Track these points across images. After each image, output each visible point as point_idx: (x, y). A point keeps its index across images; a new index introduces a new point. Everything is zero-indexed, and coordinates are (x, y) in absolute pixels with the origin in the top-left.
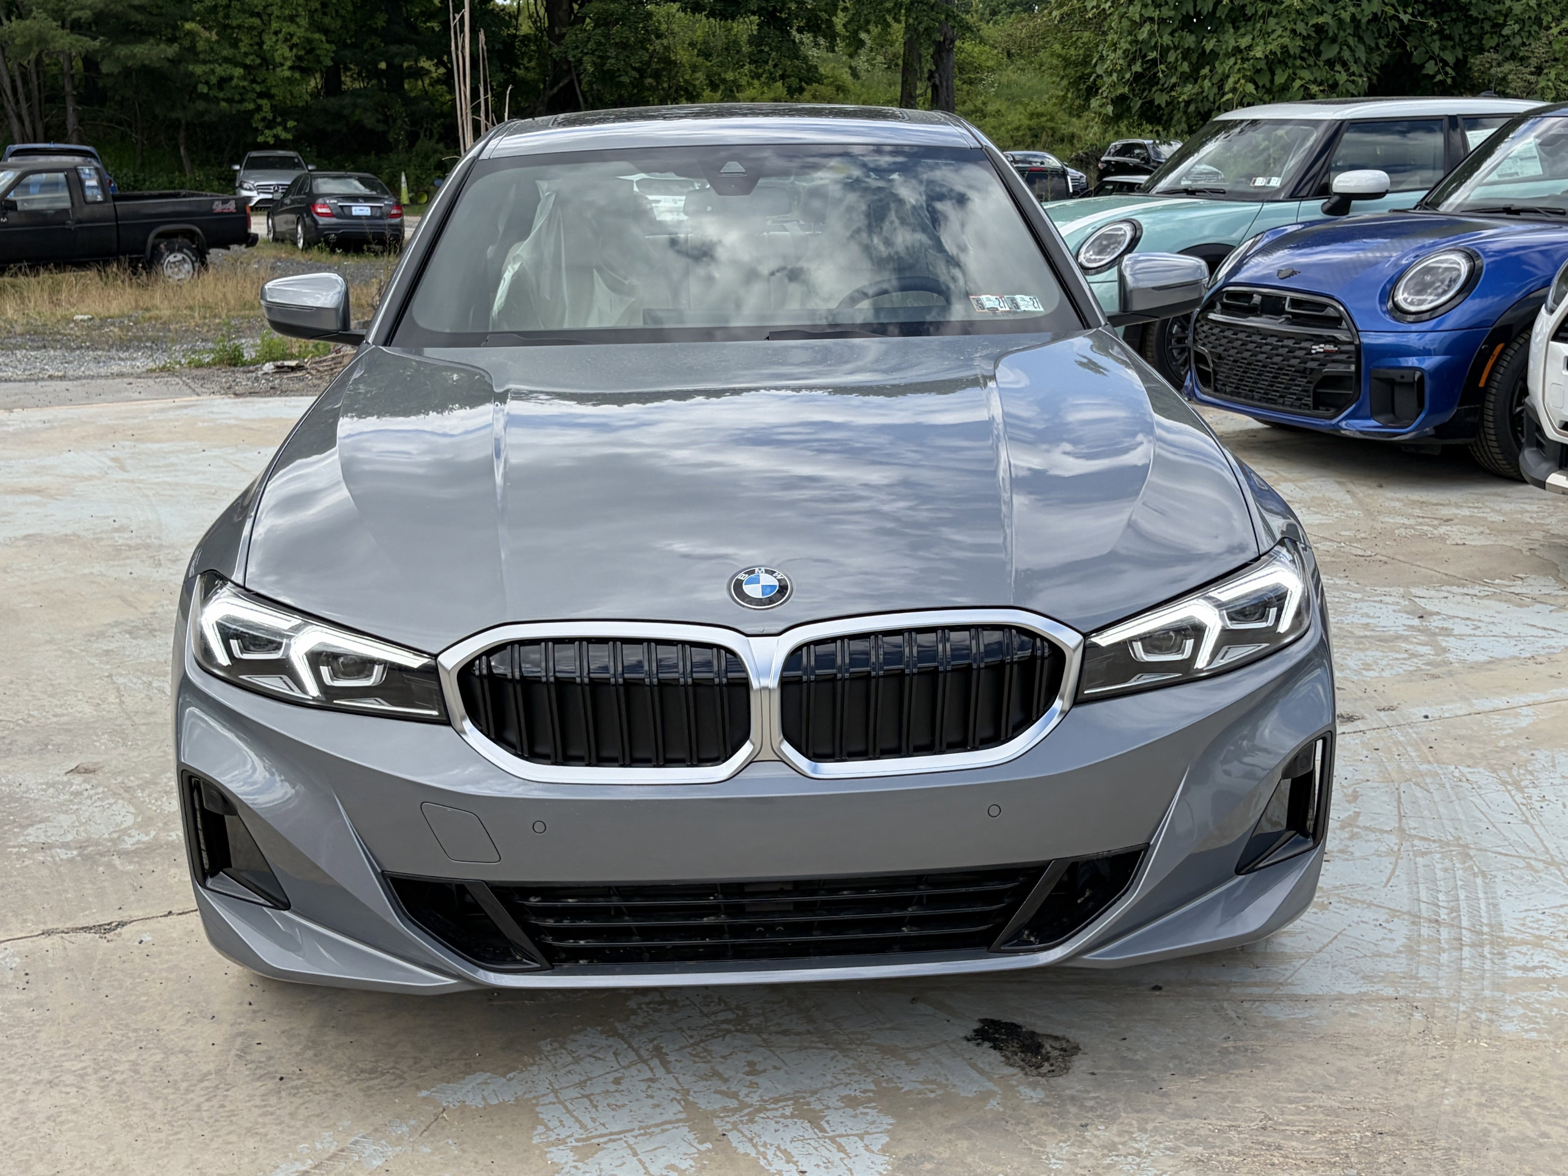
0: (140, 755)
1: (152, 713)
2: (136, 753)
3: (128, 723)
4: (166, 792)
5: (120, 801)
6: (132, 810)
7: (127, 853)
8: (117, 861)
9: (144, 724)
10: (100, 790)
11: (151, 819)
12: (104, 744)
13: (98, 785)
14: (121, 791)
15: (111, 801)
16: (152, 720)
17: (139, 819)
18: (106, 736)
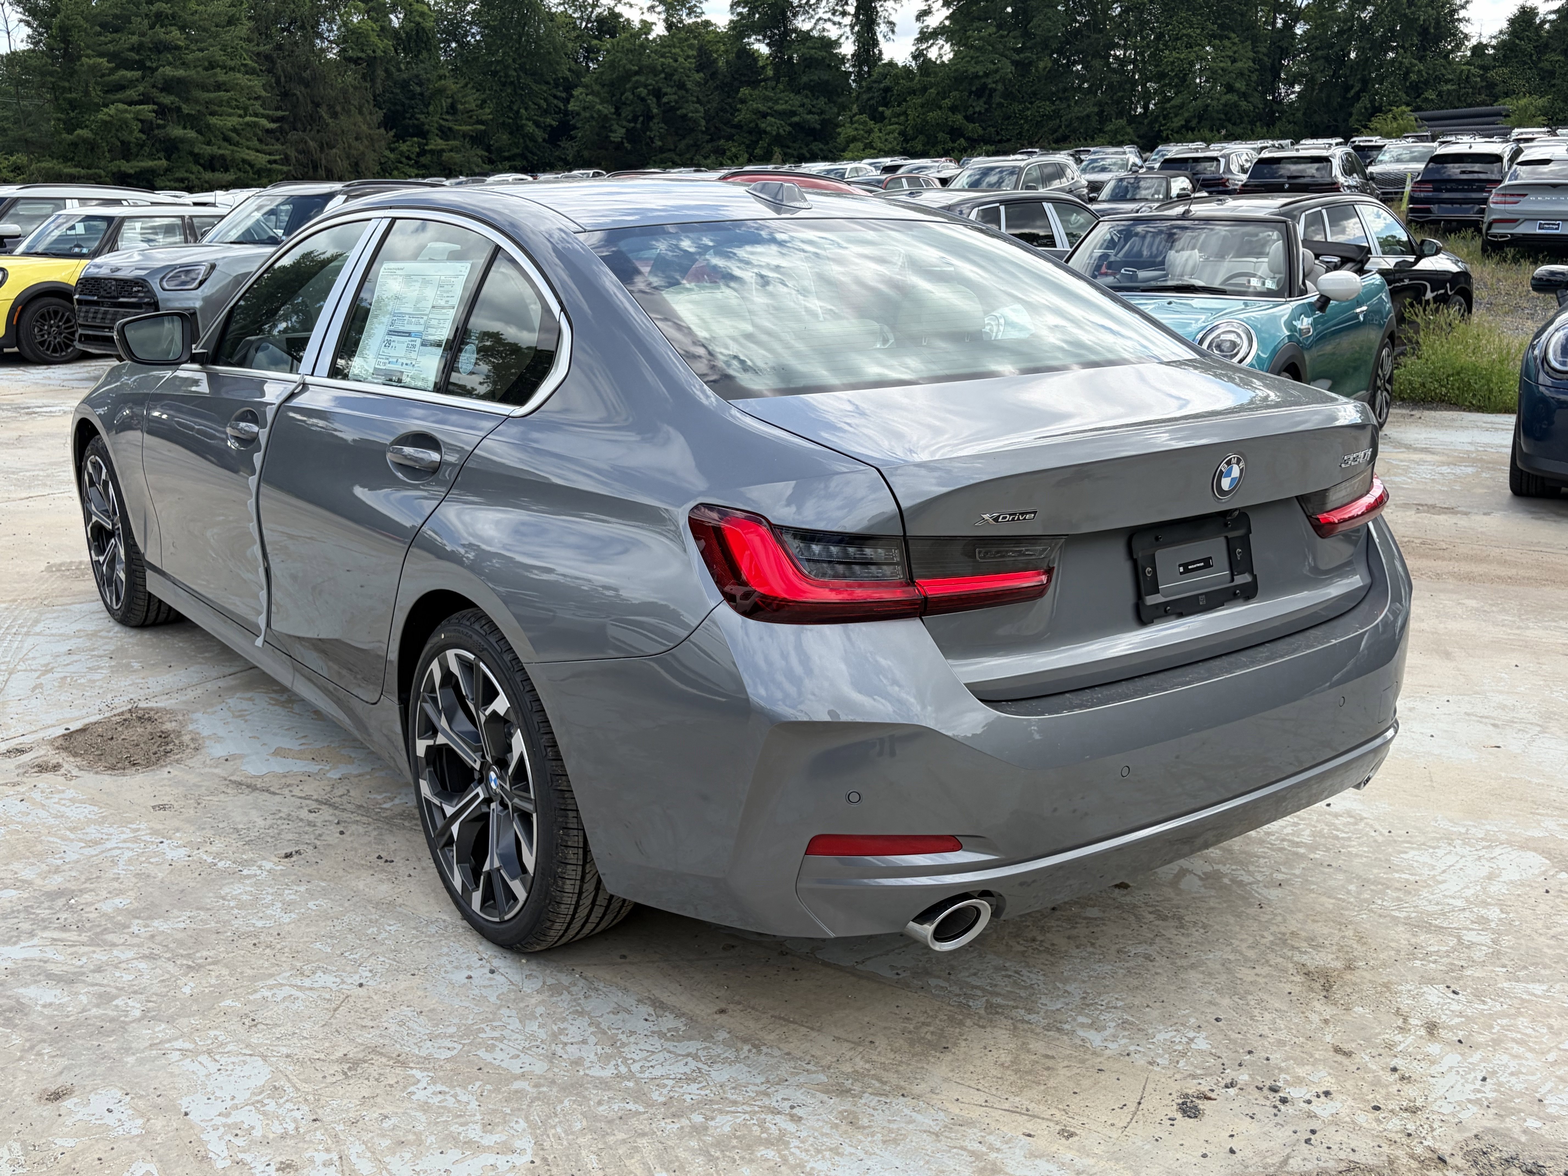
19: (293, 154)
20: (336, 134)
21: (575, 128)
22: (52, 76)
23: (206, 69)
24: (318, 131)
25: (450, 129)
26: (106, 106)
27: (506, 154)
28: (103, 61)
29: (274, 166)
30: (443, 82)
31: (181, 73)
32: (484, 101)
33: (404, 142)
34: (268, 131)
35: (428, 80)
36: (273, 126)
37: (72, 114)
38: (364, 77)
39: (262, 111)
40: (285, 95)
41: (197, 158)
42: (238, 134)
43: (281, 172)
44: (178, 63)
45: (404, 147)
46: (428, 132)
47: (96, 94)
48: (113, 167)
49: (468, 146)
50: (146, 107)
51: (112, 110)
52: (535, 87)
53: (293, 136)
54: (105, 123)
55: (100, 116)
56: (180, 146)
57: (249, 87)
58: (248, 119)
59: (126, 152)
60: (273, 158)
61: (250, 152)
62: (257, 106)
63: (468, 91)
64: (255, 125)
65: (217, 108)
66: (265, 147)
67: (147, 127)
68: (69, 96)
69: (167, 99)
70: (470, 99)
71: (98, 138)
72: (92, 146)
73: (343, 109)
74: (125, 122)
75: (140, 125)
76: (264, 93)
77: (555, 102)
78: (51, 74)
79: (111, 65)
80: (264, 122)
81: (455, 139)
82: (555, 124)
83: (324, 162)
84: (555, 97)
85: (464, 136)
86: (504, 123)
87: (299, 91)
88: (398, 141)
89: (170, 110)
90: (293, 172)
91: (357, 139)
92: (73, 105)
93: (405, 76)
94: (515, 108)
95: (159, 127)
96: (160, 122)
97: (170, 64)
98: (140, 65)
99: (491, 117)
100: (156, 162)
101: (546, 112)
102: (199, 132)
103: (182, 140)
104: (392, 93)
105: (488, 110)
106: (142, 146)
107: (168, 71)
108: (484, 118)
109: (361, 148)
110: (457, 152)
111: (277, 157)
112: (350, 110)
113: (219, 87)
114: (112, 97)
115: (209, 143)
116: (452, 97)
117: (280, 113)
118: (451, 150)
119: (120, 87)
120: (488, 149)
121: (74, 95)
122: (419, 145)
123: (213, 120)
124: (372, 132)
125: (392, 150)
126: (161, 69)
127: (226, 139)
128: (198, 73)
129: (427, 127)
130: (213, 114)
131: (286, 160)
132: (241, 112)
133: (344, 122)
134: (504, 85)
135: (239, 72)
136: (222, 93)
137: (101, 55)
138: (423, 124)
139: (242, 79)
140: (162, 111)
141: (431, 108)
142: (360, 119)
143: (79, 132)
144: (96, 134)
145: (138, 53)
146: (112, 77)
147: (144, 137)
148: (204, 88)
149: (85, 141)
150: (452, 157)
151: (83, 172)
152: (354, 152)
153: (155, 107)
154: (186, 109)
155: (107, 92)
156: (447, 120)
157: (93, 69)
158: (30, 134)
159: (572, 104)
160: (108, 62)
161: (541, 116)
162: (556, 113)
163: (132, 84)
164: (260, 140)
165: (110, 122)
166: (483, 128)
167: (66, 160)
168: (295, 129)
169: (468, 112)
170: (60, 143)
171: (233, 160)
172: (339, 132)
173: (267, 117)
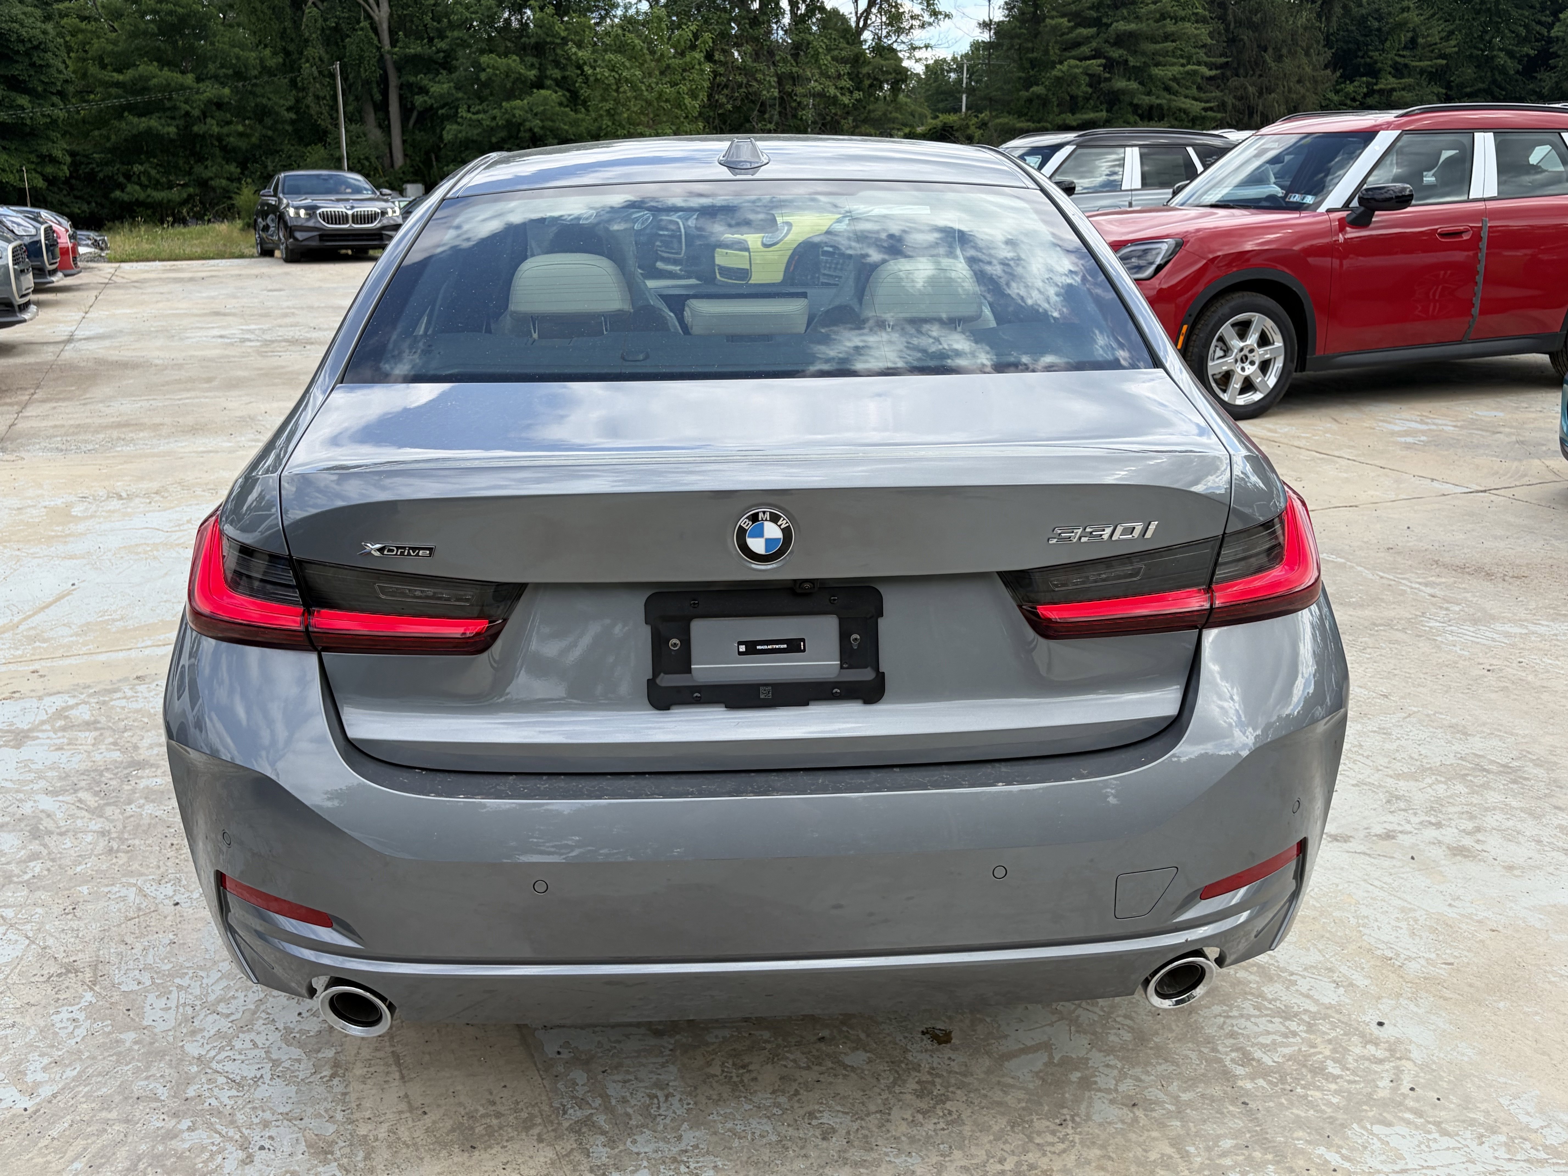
19: (1230, 100)
20: (1277, 78)
21: (1556, 55)
22: (1019, 38)
23: (1157, 21)
24: (1260, 76)
25: (1406, 66)
26: (1061, 63)
27: (1468, 90)
28: (1064, 21)
29: (1210, 113)
30: (1405, 15)
31: (1132, 26)
32: (1451, 33)
33: (1352, 82)
34: (1211, 79)
35: (1390, 14)
36: (1213, 73)
37: (1032, 73)
38: (1319, 16)
39: (1205, 59)
40: (1232, 41)
41: (1135, 108)
42: (1178, 84)
43: (1214, 119)
44: (1132, 17)
45: (1350, 88)
46: (1380, 70)
47: (1054, 52)
48: (1059, 120)
49: (1424, 84)
50: (1094, 61)
51: (1064, 67)
52: (1515, 13)
53: (1234, 82)
54: (1058, 79)
55: (1055, 73)
56: (1122, 97)
57: (1196, 36)
58: (1189, 67)
59: (1074, 105)
60: (1208, 105)
61: (1187, 100)
62: (1202, 55)
63: (1434, 22)
64: (1195, 72)
65: (1161, 59)
66: (1202, 95)
67: (1095, 81)
68: (1030, 55)
69: (1116, 53)
70: (1435, 31)
71: (1050, 93)
72: (1044, 102)
73: (1289, 52)
74: (1075, 77)
75: (1087, 79)
76: (1209, 41)
77: (1538, 28)
78: (1019, 36)
79: (1072, 24)
80: (1204, 70)
81: (1410, 76)
82: (1532, 53)
83: (1260, 108)
84: (1539, 23)
85: (1422, 72)
86: (1471, 56)
87: (1246, 36)
88: (1345, 82)
89: (1118, 63)
90: (1228, 119)
91: (1299, 81)
92: (1033, 63)
93: (1364, 11)
94: (1487, 38)
95: (1108, 80)
96: (1107, 75)
97: (1124, 18)
98: (1097, 23)
99: (1456, 49)
100: (1097, 114)
101: (1525, 40)
102: (1141, 83)
103: (1123, 92)
104: (1347, 30)
105: (1453, 43)
106: (1087, 99)
107: (1121, 26)
108: (1448, 51)
109: (1302, 91)
110: (1409, 91)
111: (1212, 105)
112: (1296, 52)
113: (1167, 37)
114: (1067, 54)
115: (1149, 94)
116: (1414, 30)
117: (1223, 60)
118: (1403, 89)
119: (1077, 44)
120: (1448, 87)
121: (1035, 55)
122: (1368, 84)
123: (1156, 71)
124: (1315, 74)
125: (1337, 92)
126: (1115, 24)
127: (1167, 89)
128: (1148, 25)
129: (1379, 65)
130: (1157, 65)
131: (1222, 107)
132: (1184, 61)
133: (1288, 64)
134: (1478, 12)
135: (1189, 21)
136: (1169, 44)
137: (1063, 16)
138: (1376, 62)
139: (1189, 28)
140: (1110, 65)
141: (1388, 44)
142: (1305, 60)
143: (1035, 89)
144: (1049, 90)
145: (1098, 10)
146: (1071, 35)
147: (1090, 90)
148: (1153, 40)
149: (1039, 97)
150: (1403, 97)
151: (1031, 125)
152: (1294, 96)
153: (1104, 61)
154: (1132, 61)
155: (1065, 50)
156: (1404, 56)
157: (1054, 28)
158: (994, 93)
159: (1556, 29)
160: (1069, 21)
161: (1517, 46)
162: (1537, 40)
163: (1087, 40)
164: (1199, 88)
165: (1062, 78)
166: (1444, 62)
167: (1020, 115)
168: (1237, 75)
169: (1431, 45)
170: (1018, 100)
171: (1169, 109)
172: (1281, 75)
173: (1206, 64)
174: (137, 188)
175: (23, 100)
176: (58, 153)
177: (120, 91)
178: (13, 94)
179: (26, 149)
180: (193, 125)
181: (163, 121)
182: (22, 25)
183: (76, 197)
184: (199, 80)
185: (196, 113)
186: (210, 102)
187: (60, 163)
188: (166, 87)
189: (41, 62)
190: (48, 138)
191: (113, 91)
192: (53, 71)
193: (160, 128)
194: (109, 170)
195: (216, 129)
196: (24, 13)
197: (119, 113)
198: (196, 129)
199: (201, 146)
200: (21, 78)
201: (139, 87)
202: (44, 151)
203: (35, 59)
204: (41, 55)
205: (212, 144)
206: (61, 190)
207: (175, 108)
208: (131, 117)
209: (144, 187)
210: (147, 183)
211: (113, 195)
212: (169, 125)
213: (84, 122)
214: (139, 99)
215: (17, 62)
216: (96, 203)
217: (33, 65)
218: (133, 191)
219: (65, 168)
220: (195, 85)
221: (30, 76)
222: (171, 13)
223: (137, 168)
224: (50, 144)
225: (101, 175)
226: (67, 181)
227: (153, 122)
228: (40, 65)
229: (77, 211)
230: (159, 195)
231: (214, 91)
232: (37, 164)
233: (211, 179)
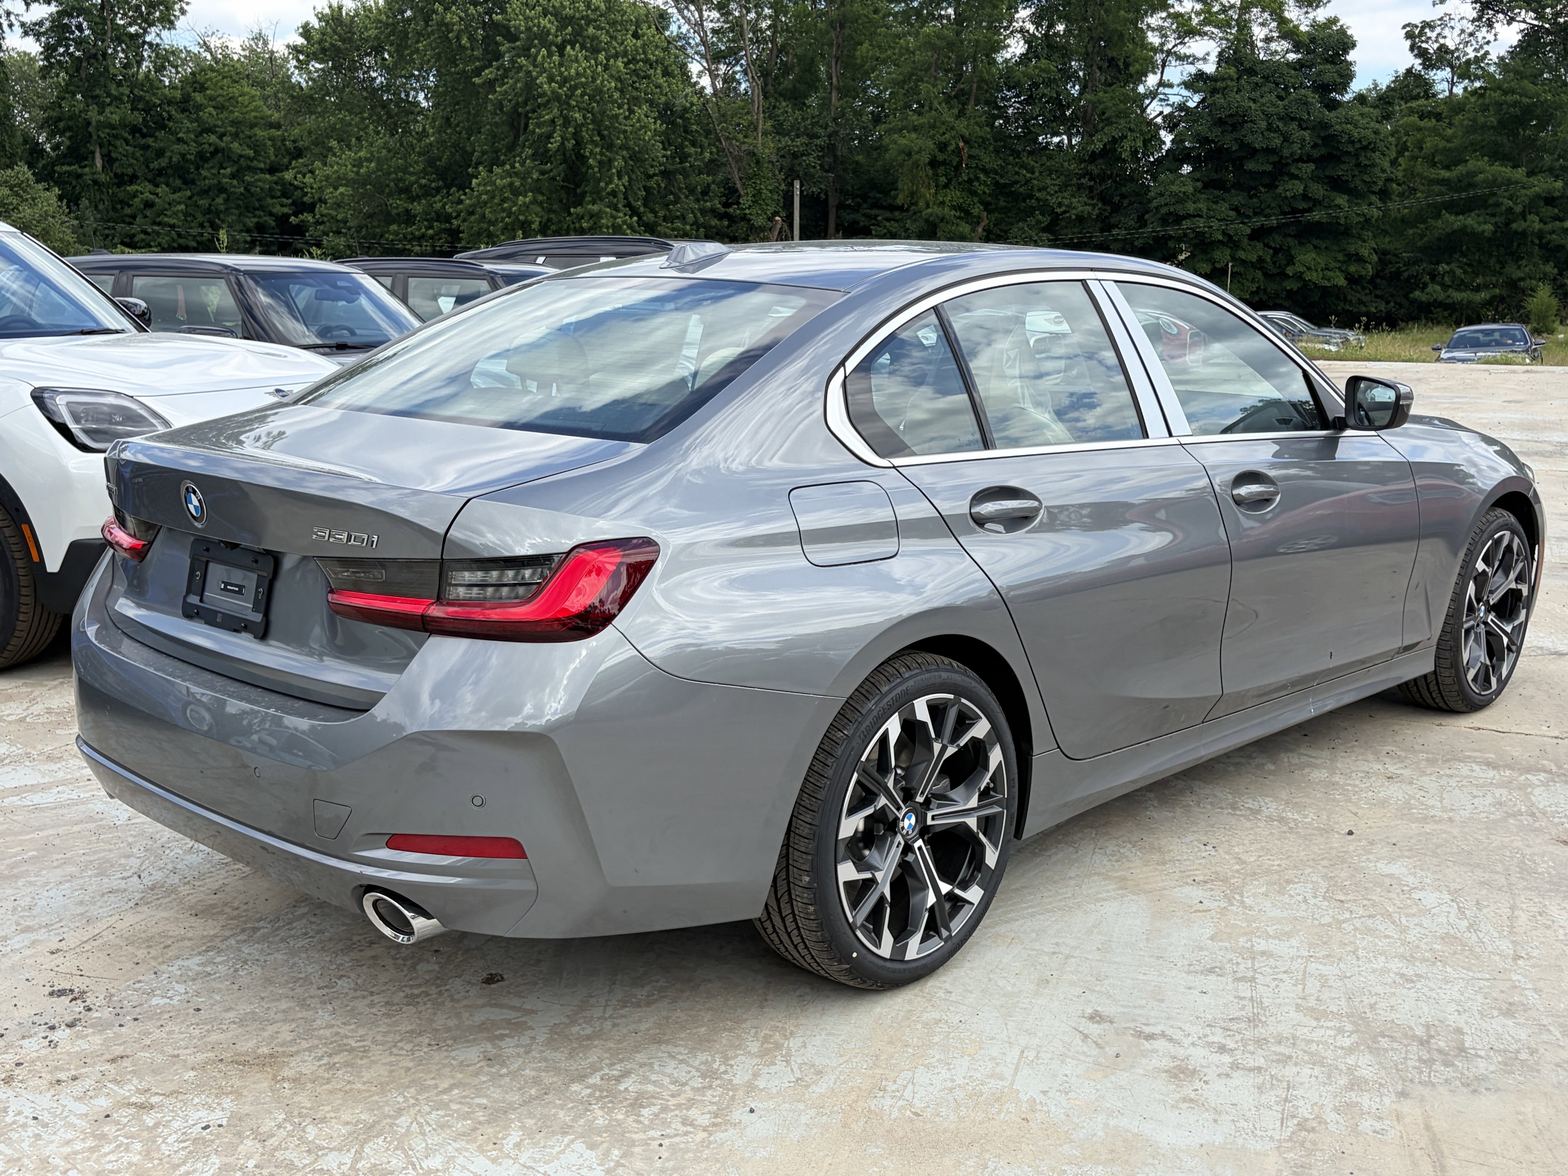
0: (1512, 841)
1: (1482, 883)
2: (1515, 844)
3: (1513, 879)
4: (1501, 804)
5: (1541, 806)
6: (1532, 798)
7: (1545, 771)
8: (1554, 769)
9: (1497, 873)
10: (1556, 820)
11: (1520, 789)
12: (1544, 862)
13: (1557, 825)
14: (1538, 814)
15: (1549, 809)
16: (1487, 876)
17: (1529, 790)
18: (1540, 870)
174: (1438, 288)
175: (1341, 200)
176: (1365, 252)
177: (1443, 189)
178: (1334, 194)
179: (1336, 248)
180: (1514, 221)
181: (1481, 219)
182: (1356, 126)
183: (1377, 297)
184: (1531, 173)
185: (1518, 209)
186: (1538, 196)
187: (1366, 262)
188: (1493, 183)
189: (1367, 162)
190: (1359, 237)
191: (1436, 188)
192: (1377, 170)
193: (1476, 226)
194: (1414, 270)
195: (1537, 226)
196: (1362, 115)
197: (1436, 211)
198: (1514, 226)
199: (1519, 245)
200: (1344, 178)
201: (1466, 183)
202: (1352, 249)
203: (1362, 159)
204: (1369, 155)
205: (1532, 242)
206: (1364, 288)
207: (1498, 205)
208: (1447, 215)
209: (1445, 287)
210: (1449, 283)
211: (1411, 295)
212: (1485, 223)
213: (1403, 221)
214: (1464, 195)
215: (1344, 162)
216: (1395, 303)
217: (1358, 165)
218: (1435, 291)
219: (1370, 267)
220: (1525, 179)
221: (1353, 176)
222: (1515, 104)
223: (1443, 267)
224: (1360, 243)
225: (1406, 275)
226: (1372, 281)
227: (1470, 221)
228: (1366, 165)
229: (1373, 310)
230: (1458, 296)
231: (1544, 186)
232: (1344, 262)
233: (1523, 279)
